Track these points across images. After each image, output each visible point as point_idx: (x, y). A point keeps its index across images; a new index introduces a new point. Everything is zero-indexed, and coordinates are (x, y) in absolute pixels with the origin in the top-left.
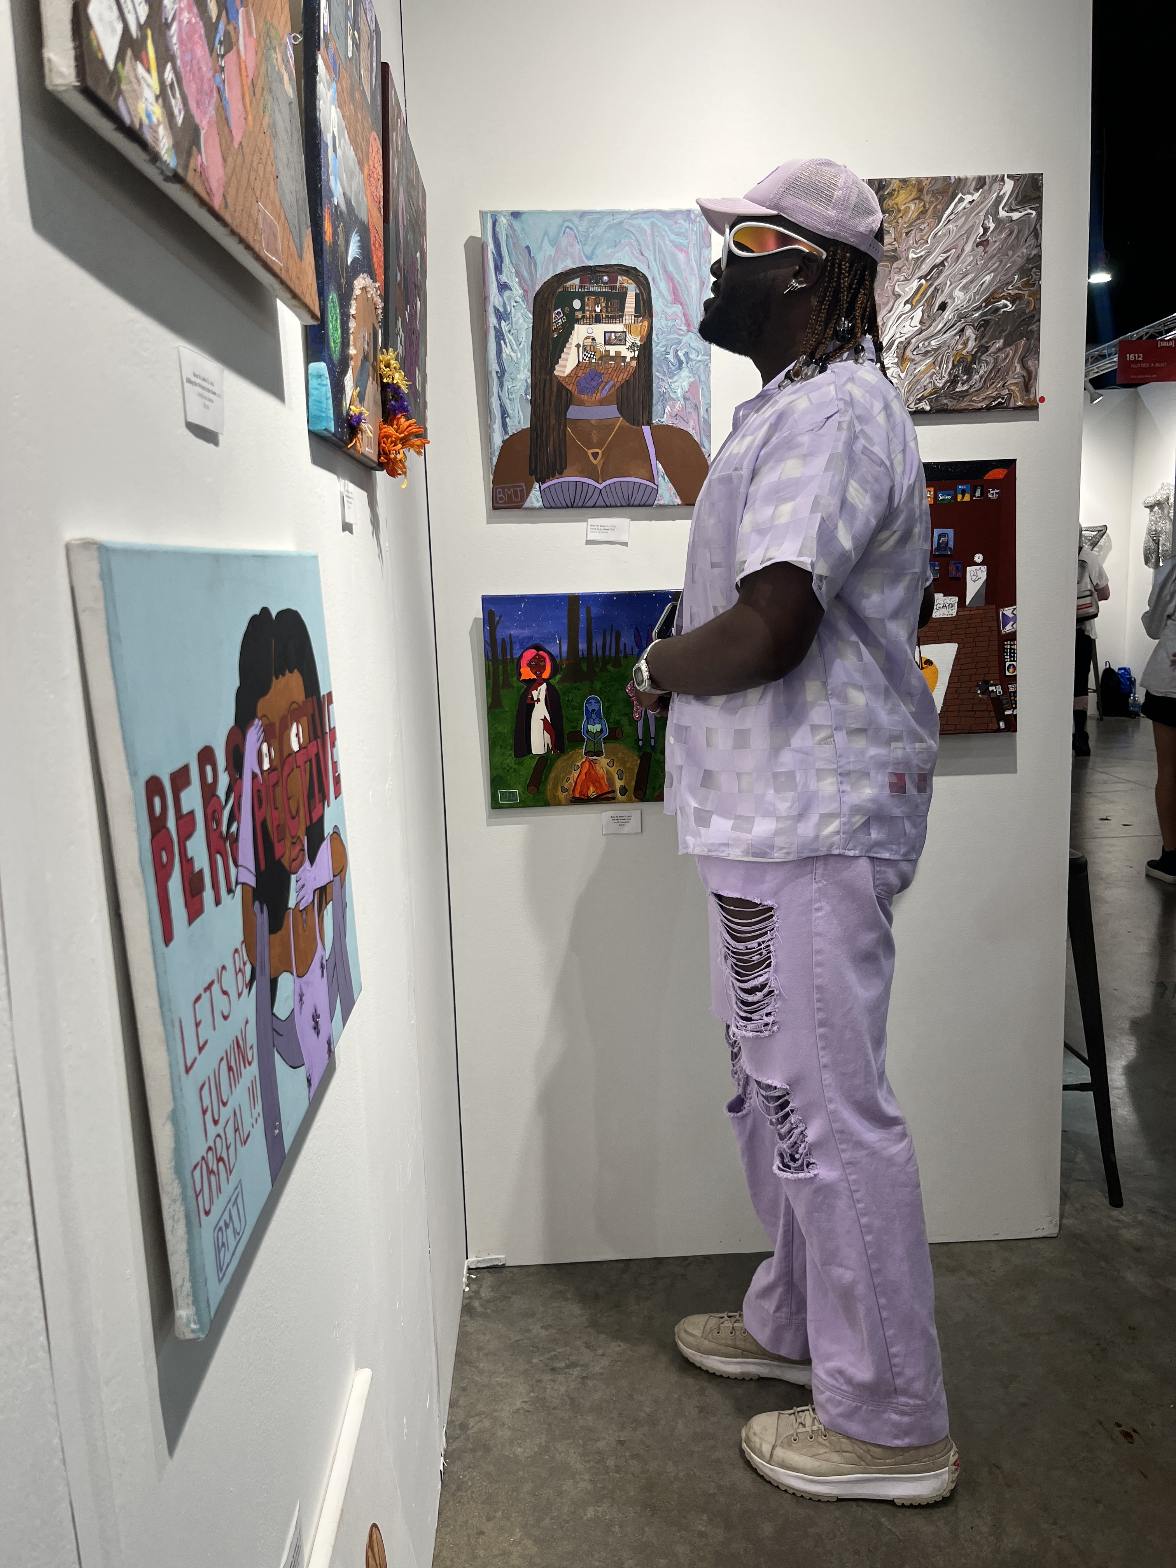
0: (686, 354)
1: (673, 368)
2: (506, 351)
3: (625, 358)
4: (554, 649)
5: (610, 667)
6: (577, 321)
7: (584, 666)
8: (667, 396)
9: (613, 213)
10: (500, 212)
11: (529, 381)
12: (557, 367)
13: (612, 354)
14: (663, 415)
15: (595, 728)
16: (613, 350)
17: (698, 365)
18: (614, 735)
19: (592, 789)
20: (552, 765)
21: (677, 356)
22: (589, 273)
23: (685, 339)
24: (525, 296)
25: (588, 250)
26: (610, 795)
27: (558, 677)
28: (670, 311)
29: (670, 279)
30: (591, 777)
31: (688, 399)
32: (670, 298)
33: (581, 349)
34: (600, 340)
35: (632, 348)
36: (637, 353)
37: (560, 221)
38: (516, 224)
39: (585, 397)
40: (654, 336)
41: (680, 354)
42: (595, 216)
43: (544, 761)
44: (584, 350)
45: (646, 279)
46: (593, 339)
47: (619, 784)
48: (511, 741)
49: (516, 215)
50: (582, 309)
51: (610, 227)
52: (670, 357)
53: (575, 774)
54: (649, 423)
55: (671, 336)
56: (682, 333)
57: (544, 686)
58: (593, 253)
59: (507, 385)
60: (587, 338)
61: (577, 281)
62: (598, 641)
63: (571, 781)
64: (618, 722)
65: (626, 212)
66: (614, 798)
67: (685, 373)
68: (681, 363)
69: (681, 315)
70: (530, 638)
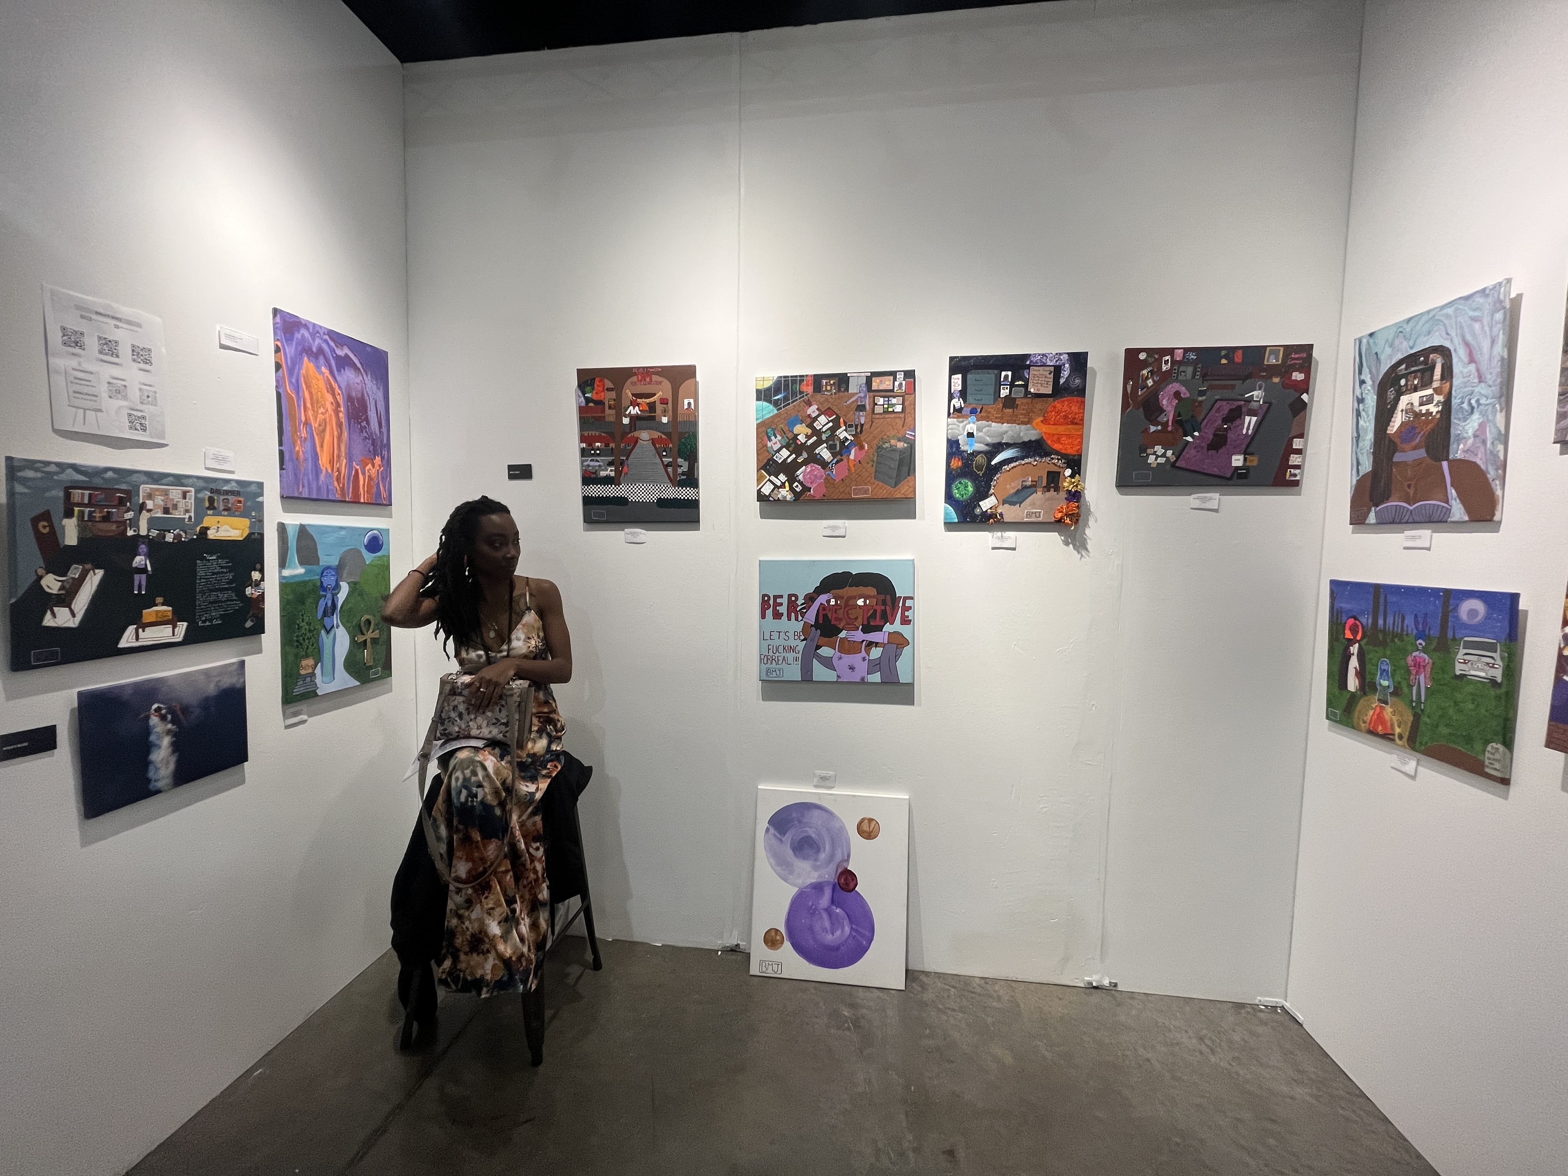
0: (1478, 401)
1: (1467, 413)
2: (1361, 422)
3: (1432, 413)
4: (1364, 621)
5: (1396, 640)
6: (1402, 394)
7: (1381, 636)
8: (1461, 436)
9: (1428, 312)
10: (1363, 337)
11: (1373, 440)
12: (1389, 428)
13: (1424, 412)
14: (1458, 451)
15: (1385, 683)
16: (1424, 409)
17: (1487, 407)
18: (1396, 693)
19: (1380, 728)
20: (1358, 701)
21: (1470, 404)
22: (1410, 360)
23: (1476, 390)
24: (1373, 385)
25: (1411, 344)
26: (1391, 737)
27: (1365, 640)
28: (1466, 370)
29: (1467, 344)
30: (1380, 719)
31: (1478, 436)
32: (1466, 360)
33: (1404, 412)
34: (1416, 403)
35: (1437, 405)
36: (1440, 407)
37: (1395, 329)
38: (1371, 341)
39: (1405, 446)
40: (1453, 392)
41: (1473, 402)
42: (1416, 318)
43: (1353, 699)
44: (1406, 413)
45: (1449, 351)
46: (1412, 404)
47: (1398, 730)
48: (1337, 678)
49: (1371, 335)
50: (1406, 385)
51: (1427, 322)
52: (1465, 406)
53: (1371, 712)
54: (1447, 459)
55: (1466, 390)
56: (1475, 385)
57: (1357, 645)
58: (1414, 345)
59: (1360, 445)
60: (1408, 404)
61: (1403, 366)
62: (1390, 620)
63: (1369, 717)
64: (1399, 683)
65: (1437, 308)
66: (1394, 740)
67: (1476, 416)
68: (1473, 408)
69: (1474, 371)
70: (1350, 611)
